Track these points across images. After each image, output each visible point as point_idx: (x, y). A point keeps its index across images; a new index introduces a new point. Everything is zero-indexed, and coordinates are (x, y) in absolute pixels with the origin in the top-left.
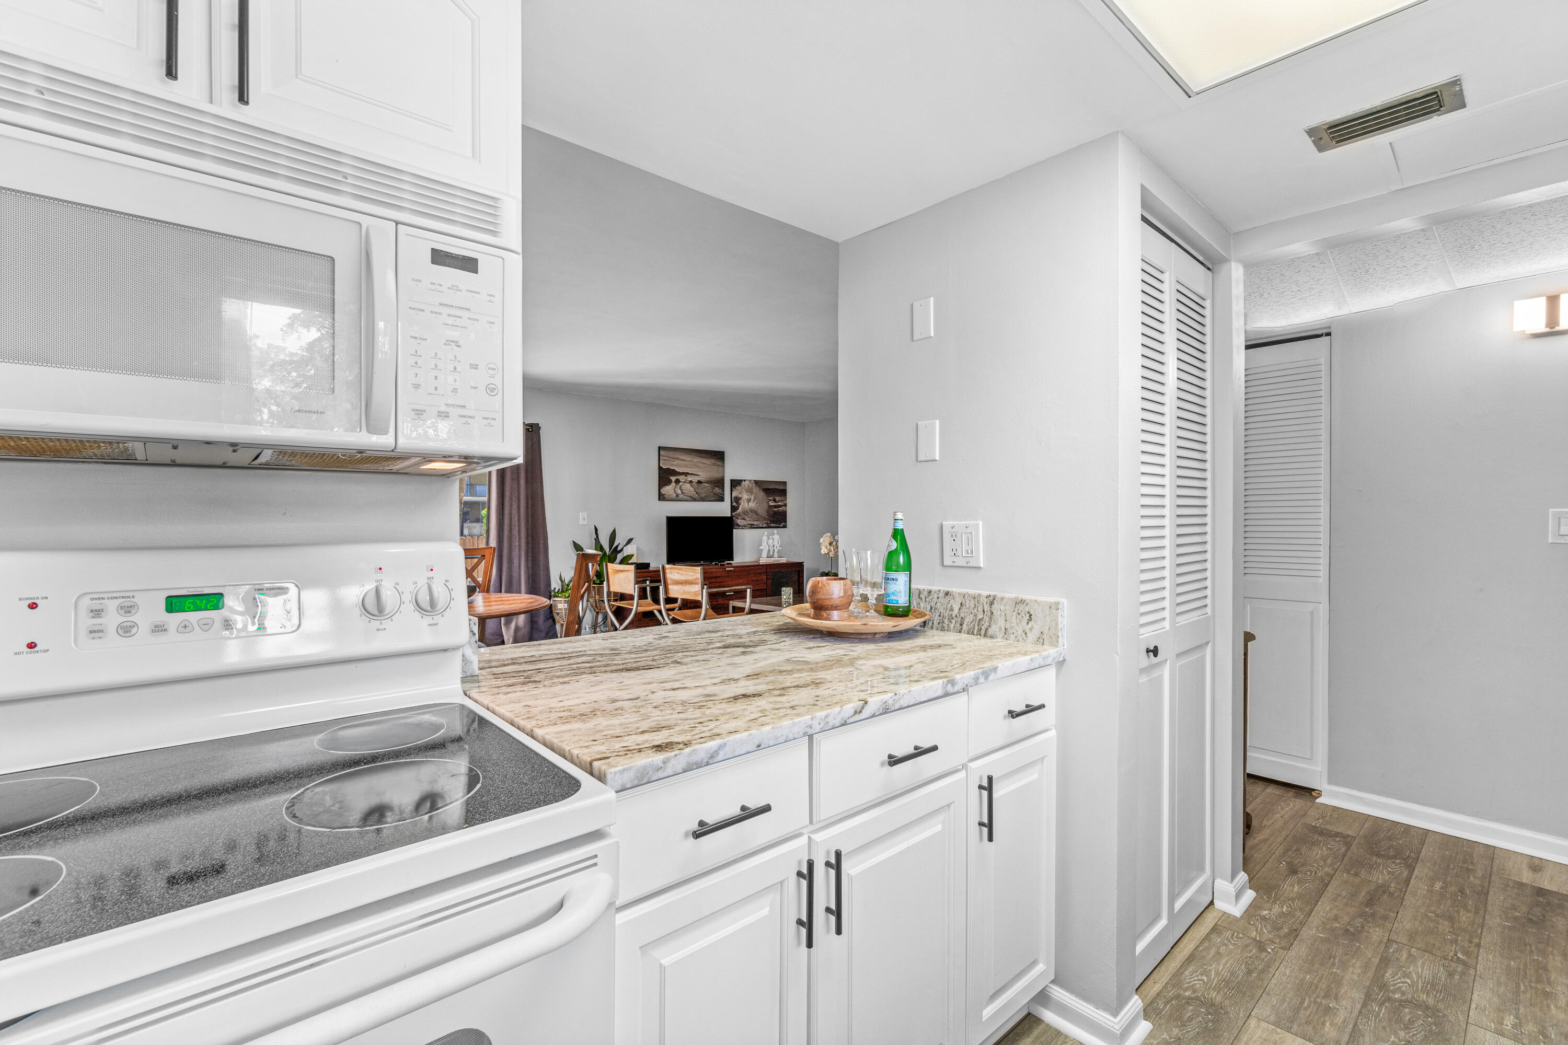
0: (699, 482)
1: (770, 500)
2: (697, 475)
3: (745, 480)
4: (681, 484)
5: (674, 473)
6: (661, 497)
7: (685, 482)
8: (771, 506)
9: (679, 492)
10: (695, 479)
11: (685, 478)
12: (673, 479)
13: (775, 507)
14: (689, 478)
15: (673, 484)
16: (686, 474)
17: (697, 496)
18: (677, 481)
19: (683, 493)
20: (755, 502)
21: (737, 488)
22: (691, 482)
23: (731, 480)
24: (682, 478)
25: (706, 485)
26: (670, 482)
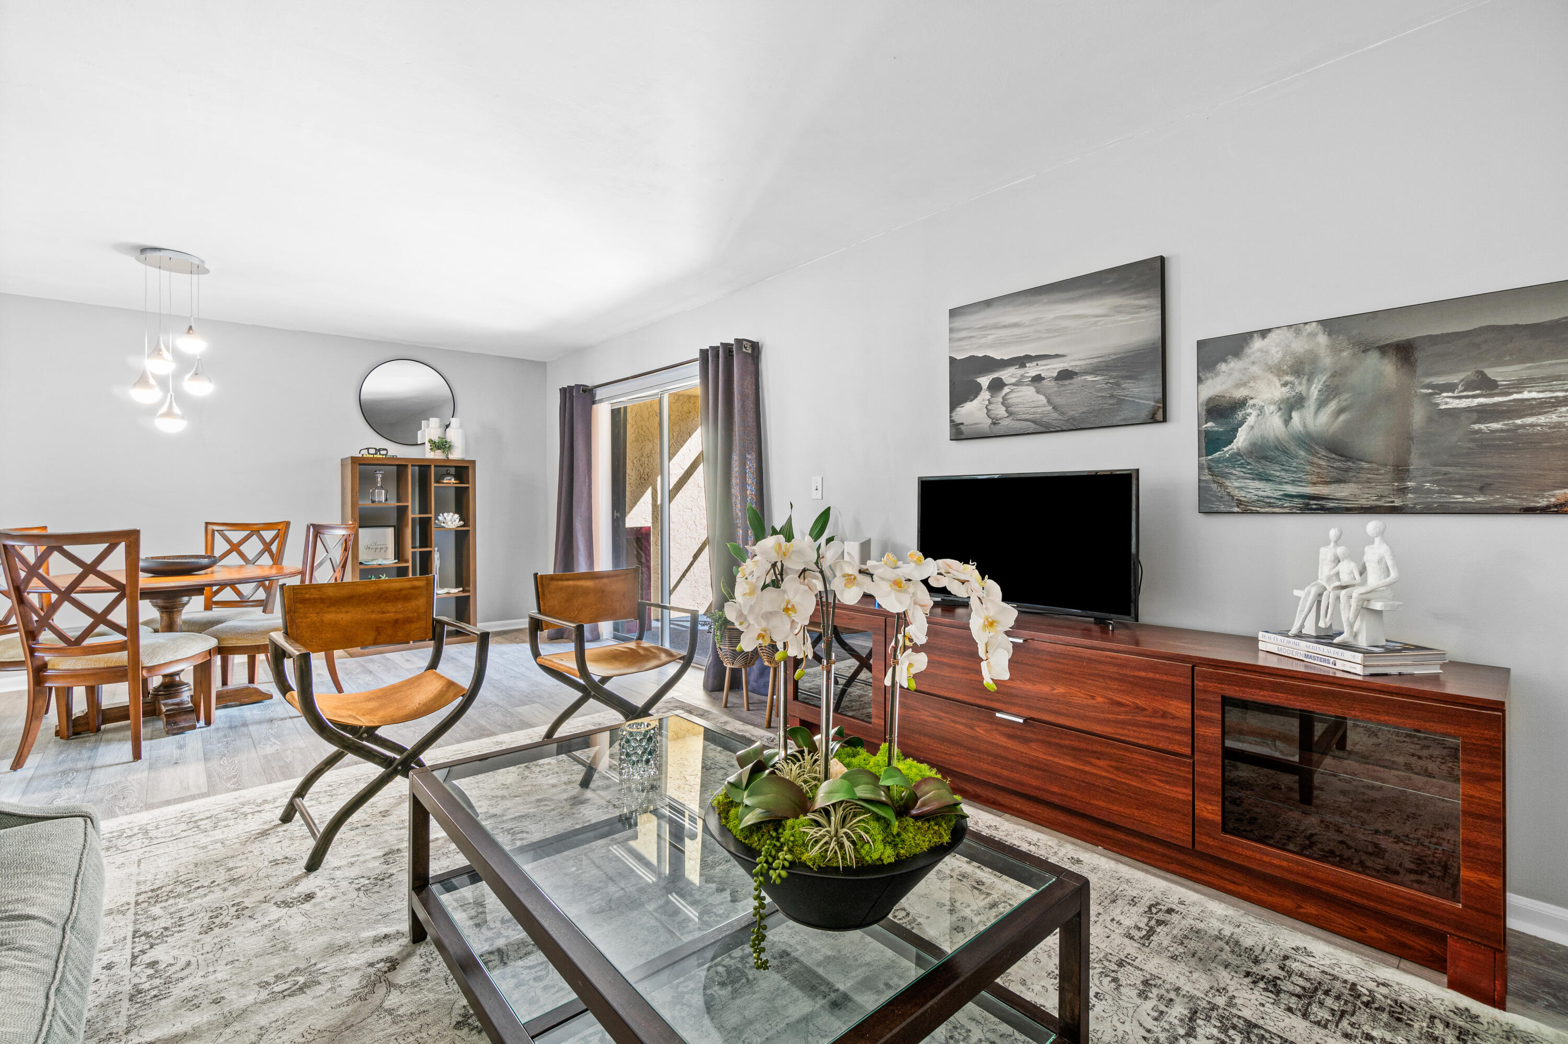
0: (1065, 375)
1: (1450, 387)
2: (1057, 356)
3: (1264, 333)
4: (1006, 390)
5: (989, 364)
6: (958, 433)
7: (1018, 383)
8: (1453, 413)
9: (1001, 411)
10: (1049, 369)
11: (1022, 371)
12: (984, 381)
13: (1484, 413)
14: (1032, 370)
15: (985, 395)
16: (1021, 361)
17: (1055, 415)
18: (996, 386)
19: (1010, 414)
20: (1333, 406)
21: (1223, 367)
22: (1038, 379)
23: (1201, 344)
24: (1007, 375)
25: (1090, 378)
26: (978, 389)
